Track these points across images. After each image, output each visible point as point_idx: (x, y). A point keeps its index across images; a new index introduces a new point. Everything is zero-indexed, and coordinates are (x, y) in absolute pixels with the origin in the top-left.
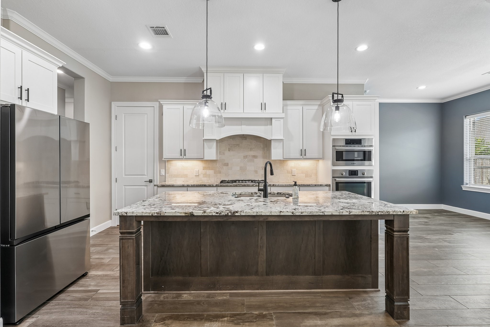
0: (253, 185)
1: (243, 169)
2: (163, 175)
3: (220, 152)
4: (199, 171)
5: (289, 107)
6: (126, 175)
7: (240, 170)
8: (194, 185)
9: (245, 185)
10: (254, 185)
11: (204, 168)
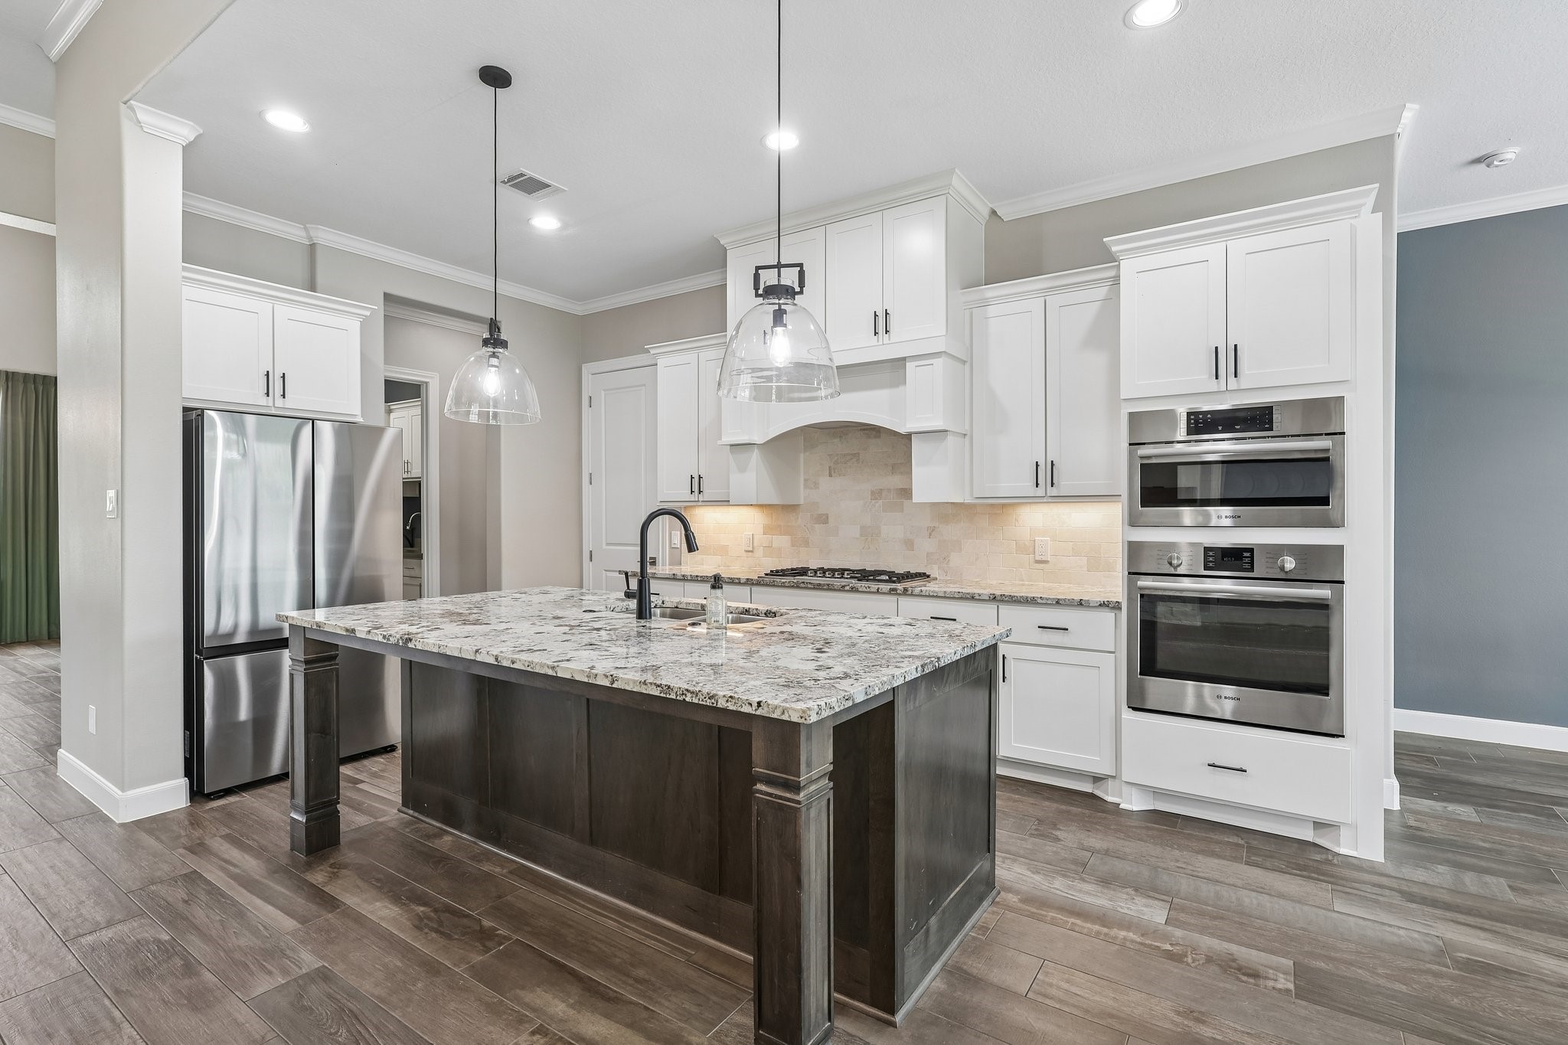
0: (843, 587)
1: (869, 534)
2: (676, 546)
3: (805, 480)
4: (755, 536)
5: (992, 310)
6: (608, 544)
7: (861, 535)
8: (697, 576)
9: (820, 584)
10: (847, 588)
11: (768, 530)
